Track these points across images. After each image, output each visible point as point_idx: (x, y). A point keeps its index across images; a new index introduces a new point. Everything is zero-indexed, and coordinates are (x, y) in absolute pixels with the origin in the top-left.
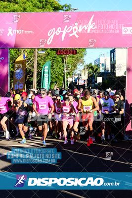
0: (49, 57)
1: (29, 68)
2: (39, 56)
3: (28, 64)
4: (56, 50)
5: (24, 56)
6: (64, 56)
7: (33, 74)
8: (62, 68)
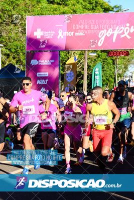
0: (99, 59)
1: (79, 70)
2: (89, 58)
3: (78, 67)
4: (106, 52)
5: (75, 58)
6: (114, 58)
7: (83, 76)
8: (113, 70)
